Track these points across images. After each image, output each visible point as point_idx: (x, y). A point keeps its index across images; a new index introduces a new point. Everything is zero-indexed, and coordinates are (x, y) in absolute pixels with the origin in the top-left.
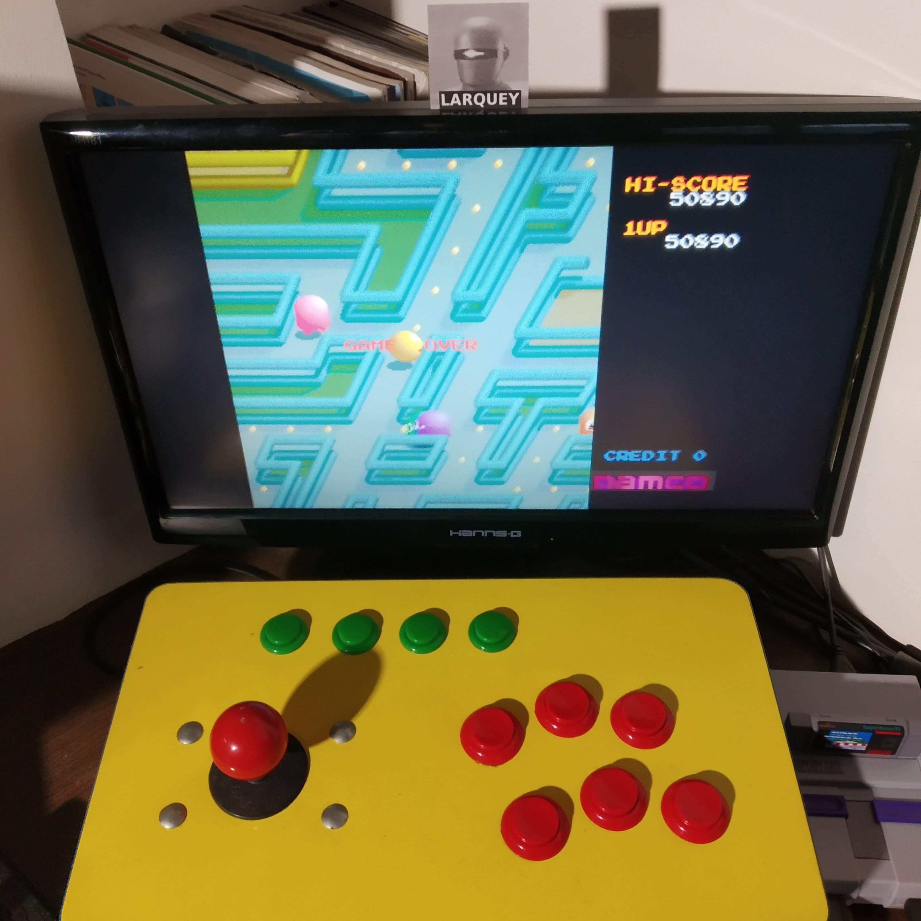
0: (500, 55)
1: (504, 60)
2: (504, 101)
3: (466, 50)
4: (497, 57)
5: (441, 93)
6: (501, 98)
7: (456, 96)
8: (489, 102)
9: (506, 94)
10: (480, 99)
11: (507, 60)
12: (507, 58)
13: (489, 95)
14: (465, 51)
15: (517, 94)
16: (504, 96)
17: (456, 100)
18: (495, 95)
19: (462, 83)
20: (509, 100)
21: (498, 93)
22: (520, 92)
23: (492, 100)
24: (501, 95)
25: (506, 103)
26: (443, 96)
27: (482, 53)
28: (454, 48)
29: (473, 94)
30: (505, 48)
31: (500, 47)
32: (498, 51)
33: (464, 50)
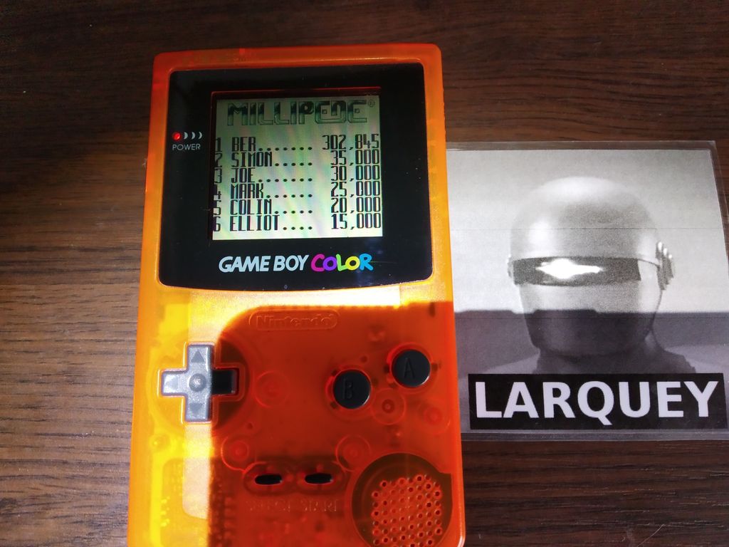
0: (648, 273)
1: (662, 288)
2: (672, 406)
3: (548, 260)
4: (639, 279)
5: (473, 379)
6: (664, 399)
7: (519, 388)
8: (626, 409)
9: (677, 385)
10: (596, 399)
11: (669, 287)
12: (667, 283)
13: (624, 387)
14: (543, 264)
15: (711, 386)
16: (671, 391)
17: (520, 401)
18: (644, 387)
19: (539, 350)
20: (689, 403)
21: (653, 380)
22: (719, 377)
23: (635, 404)
24: (662, 387)
25: (680, 414)
26: (480, 387)
27: (595, 269)
28: (510, 256)
29: (575, 384)
30: (659, 255)
31: (646, 251)
32: (640, 263)
33: (539, 261)
